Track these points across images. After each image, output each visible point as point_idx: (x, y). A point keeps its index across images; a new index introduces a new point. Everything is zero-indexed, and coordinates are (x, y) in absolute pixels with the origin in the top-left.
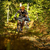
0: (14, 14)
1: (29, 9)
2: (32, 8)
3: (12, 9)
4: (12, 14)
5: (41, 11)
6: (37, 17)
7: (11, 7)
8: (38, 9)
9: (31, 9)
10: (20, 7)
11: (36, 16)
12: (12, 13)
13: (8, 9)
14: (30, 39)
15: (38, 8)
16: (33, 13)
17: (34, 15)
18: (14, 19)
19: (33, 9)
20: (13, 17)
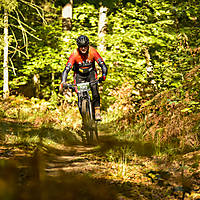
0: (33, 56)
1: (109, 29)
2: (120, 20)
4: (28, 56)
5: (168, 36)
7: (19, 21)
8: (150, 26)
9: (118, 28)
10: (64, 20)
11: (144, 61)
12: (24, 50)
13: (6, 31)
14: (115, 176)
15: (150, 22)
16: (129, 45)
17: (135, 55)
18: (36, 79)
19: (125, 27)
20: (29, 67)
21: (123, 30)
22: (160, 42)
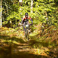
1: (34, 6)
3: (7, 6)
4: (8, 14)
5: (53, 8)
6: (46, 17)
7: (5, 3)
9: (37, 6)
10: (20, 3)
16: (40, 11)
17: (42, 14)
18: (10, 22)
21: (39, 6)
22: (50, 10)
